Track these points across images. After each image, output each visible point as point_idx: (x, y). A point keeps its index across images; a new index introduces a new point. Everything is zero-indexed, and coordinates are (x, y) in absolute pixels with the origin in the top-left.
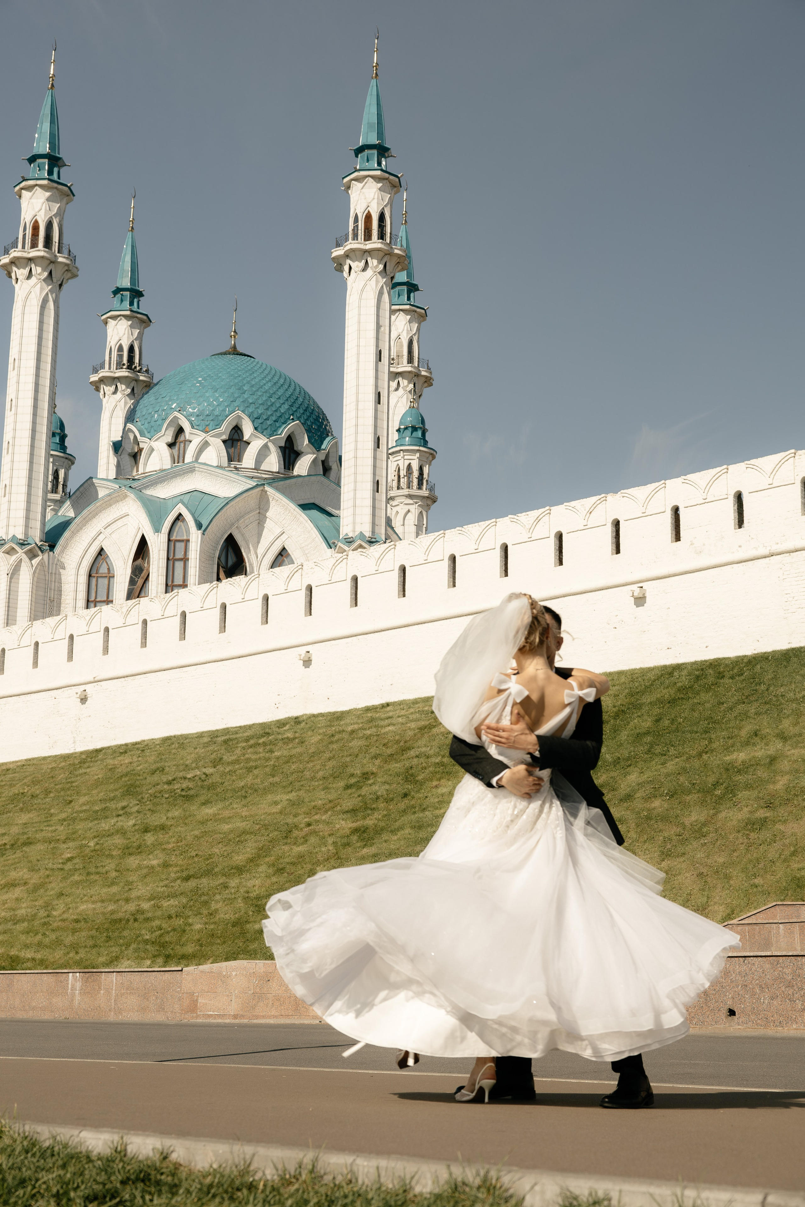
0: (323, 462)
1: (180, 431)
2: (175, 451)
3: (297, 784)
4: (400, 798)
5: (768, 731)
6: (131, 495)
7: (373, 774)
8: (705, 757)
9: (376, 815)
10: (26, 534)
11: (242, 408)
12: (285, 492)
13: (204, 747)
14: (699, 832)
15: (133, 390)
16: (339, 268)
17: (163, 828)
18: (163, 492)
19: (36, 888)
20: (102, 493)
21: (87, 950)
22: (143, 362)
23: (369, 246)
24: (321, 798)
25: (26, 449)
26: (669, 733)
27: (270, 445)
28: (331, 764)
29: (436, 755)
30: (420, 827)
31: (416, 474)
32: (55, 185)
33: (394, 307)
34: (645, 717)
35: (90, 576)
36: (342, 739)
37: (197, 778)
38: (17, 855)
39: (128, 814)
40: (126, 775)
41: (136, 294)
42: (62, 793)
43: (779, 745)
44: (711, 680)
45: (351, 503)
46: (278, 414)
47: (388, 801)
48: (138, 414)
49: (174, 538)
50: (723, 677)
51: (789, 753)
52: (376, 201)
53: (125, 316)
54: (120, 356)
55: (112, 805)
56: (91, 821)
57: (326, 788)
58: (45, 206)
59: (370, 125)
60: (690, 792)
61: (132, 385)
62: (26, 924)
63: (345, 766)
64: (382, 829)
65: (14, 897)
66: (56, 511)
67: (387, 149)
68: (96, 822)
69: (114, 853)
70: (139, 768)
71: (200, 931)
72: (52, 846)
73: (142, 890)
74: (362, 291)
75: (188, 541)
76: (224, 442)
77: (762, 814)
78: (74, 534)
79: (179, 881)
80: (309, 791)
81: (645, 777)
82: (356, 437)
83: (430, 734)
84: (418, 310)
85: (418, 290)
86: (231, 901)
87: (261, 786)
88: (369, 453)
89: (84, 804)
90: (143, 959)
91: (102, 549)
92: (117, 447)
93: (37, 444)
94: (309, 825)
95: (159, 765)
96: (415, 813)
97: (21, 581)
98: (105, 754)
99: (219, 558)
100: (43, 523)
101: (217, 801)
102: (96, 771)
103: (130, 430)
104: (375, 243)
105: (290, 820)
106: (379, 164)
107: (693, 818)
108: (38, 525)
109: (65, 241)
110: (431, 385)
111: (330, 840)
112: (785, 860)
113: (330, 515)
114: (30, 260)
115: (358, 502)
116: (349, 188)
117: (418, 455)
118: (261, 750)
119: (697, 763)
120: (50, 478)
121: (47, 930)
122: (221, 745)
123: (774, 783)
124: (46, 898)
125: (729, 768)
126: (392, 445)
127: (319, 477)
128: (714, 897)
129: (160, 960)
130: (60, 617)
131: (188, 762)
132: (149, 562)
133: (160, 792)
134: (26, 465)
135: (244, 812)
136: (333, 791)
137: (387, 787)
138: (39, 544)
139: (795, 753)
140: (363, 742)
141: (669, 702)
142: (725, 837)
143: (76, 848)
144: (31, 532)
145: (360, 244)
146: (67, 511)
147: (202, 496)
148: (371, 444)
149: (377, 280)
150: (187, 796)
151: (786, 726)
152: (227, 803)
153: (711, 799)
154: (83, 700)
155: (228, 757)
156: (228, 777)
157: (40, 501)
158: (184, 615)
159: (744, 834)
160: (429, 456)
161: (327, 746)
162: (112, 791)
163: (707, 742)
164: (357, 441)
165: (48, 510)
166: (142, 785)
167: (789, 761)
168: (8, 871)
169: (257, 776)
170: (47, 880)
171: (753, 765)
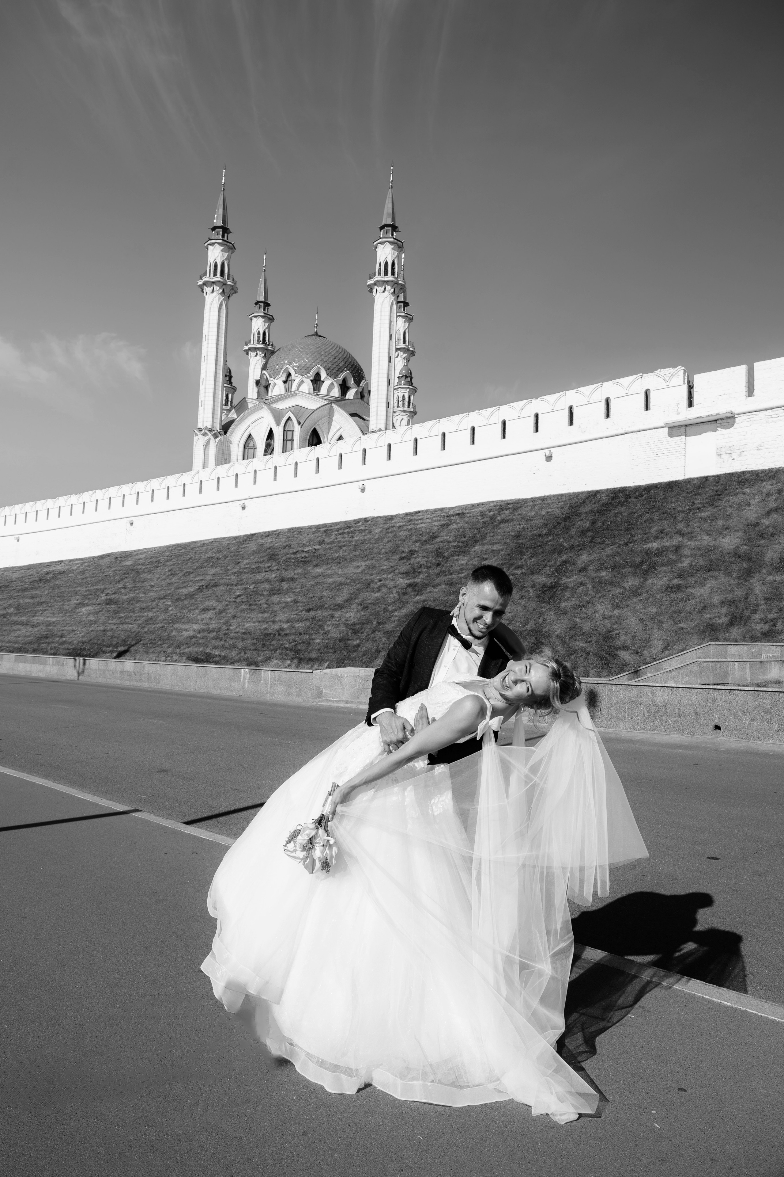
0: (361, 393)
1: (289, 375)
2: (287, 385)
3: (370, 556)
4: (435, 566)
5: (669, 530)
6: (265, 407)
7: (416, 551)
8: (630, 545)
9: (421, 576)
10: (212, 426)
11: (320, 364)
12: (341, 407)
13: (313, 534)
14: (636, 592)
15: (265, 354)
16: (371, 291)
17: (292, 579)
18: (281, 406)
19: (220, 612)
20: (250, 406)
21: (251, 652)
22: (270, 340)
23: (387, 279)
24: (386, 565)
25: (212, 382)
26: (603, 530)
27: (335, 383)
28: (389, 545)
29: (454, 541)
30: (451, 584)
31: (407, 400)
32: (226, 243)
33: (398, 314)
34: (585, 521)
35: (245, 448)
36: (394, 531)
37: (310, 551)
38: (209, 592)
39: (272, 571)
40: (269, 548)
41: (267, 305)
42: (234, 558)
43: (680, 539)
45: (375, 413)
46: (339, 367)
47: (428, 568)
48: (268, 366)
49: (286, 429)
50: (630, 498)
51: (687, 544)
52: (390, 255)
53: (261, 316)
54: (259, 337)
55: (262, 565)
56: (251, 574)
57: (387, 559)
58: (221, 254)
59: (388, 214)
60: (625, 567)
61: (265, 352)
62: (215, 634)
63: (398, 546)
64: (427, 584)
65: (208, 617)
66: (227, 415)
67: (397, 227)
68: (253, 575)
69: (265, 593)
70: (277, 545)
71: (319, 644)
72: (229, 587)
73: (282, 616)
74: (383, 303)
75: (293, 431)
76: (312, 381)
77: (676, 581)
78: (236, 426)
79: (304, 612)
80: (378, 561)
81: (592, 558)
82: (378, 379)
83: (448, 529)
84: (409, 316)
85: (409, 305)
86: (337, 626)
87: (348, 557)
88: (385, 388)
89: (246, 564)
90: (285, 659)
91: (250, 435)
92: (258, 383)
93: (217, 380)
94: (380, 581)
95: (287, 543)
96: (446, 575)
97: (210, 449)
98: (257, 536)
99: (309, 440)
100: (221, 421)
101: (323, 564)
102: (252, 546)
103: (264, 374)
104: (390, 277)
105: (368, 578)
106: (393, 235)
107: (630, 584)
108: (219, 421)
109: (231, 273)
110: (414, 355)
111: (395, 591)
112: (699, 612)
113: (364, 419)
114: (213, 283)
115: (379, 413)
116: (376, 248)
117: (408, 390)
118: (346, 536)
119: (625, 549)
120: (224, 398)
121: (227, 638)
122: (323, 533)
123: (681, 562)
124: (226, 618)
125: (648, 553)
126: (396, 384)
127: (359, 400)
128: (654, 635)
129: (296, 661)
130: (230, 464)
131: (304, 542)
132: (274, 442)
133: (290, 559)
134: (212, 390)
135: (340, 572)
136: (393, 561)
137: (426, 559)
138: (219, 431)
139: (692, 544)
140: (407, 533)
141: (598, 512)
142: (654, 596)
143: (243, 589)
144: (215, 425)
145: (382, 278)
146: (233, 415)
147: (301, 408)
148: (386, 383)
149: (390, 298)
150: (305, 561)
151: (681, 527)
152: (329, 566)
153: (640, 572)
154: (244, 508)
155: (327, 540)
156: (328, 551)
157: (219, 409)
158: (296, 464)
159: (666, 594)
160: (414, 391)
161: (385, 535)
162: (262, 557)
163: (629, 536)
164: (379, 381)
165: (223, 414)
166: (279, 554)
167: (689, 549)
168: (204, 601)
169: (346, 551)
170: (226, 608)
171: (664, 551)
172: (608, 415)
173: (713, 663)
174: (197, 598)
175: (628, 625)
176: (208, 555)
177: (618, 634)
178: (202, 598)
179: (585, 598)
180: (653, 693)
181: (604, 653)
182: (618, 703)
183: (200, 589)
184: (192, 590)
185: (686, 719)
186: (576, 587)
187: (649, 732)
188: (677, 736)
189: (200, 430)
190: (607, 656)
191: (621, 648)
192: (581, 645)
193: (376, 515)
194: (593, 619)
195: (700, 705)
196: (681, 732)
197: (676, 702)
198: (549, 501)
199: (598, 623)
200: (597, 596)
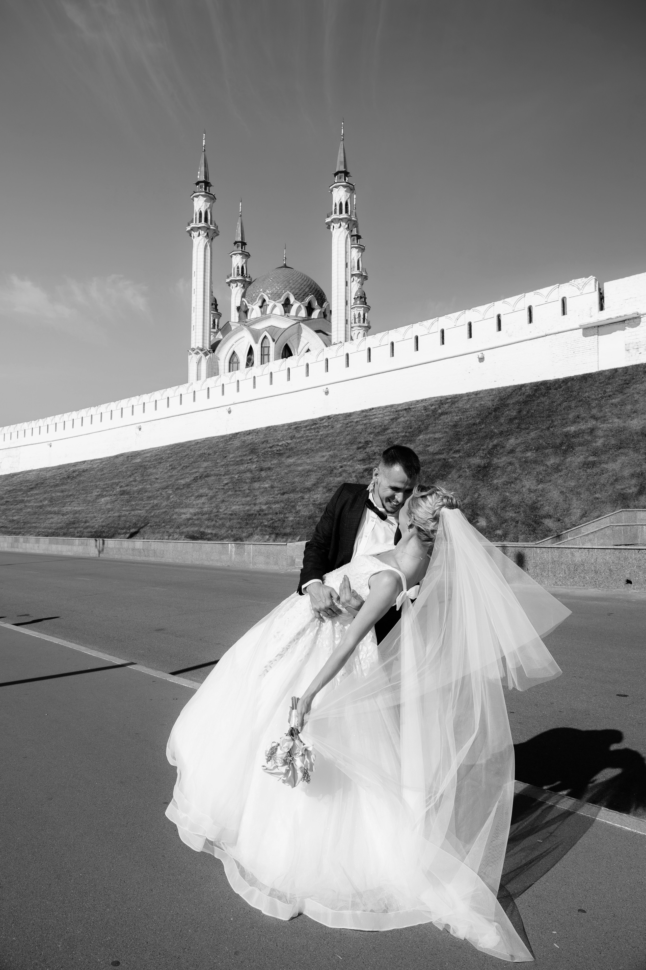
0: (323, 313)
1: (264, 301)
2: (262, 309)
3: (333, 447)
5: (585, 415)
6: (245, 328)
7: (370, 441)
8: (551, 429)
10: (203, 346)
11: (289, 290)
12: (308, 325)
13: (286, 431)
14: (557, 469)
15: (244, 285)
16: (329, 227)
17: (269, 469)
18: (258, 327)
19: (212, 498)
20: (233, 328)
21: (237, 529)
22: (248, 273)
23: (342, 216)
24: (346, 454)
25: (201, 310)
26: (528, 418)
27: (302, 306)
28: (349, 437)
29: (402, 432)
31: (362, 317)
32: (208, 194)
33: (352, 246)
34: (512, 410)
35: (230, 363)
36: (353, 425)
37: (284, 445)
38: (202, 482)
39: (253, 463)
40: (251, 444)
41: (244, 244)
42: (222, 453)
43: (594, 423)
44: (544, 391)
45: (336, 329)
46: (305, 292)
48: (247, 294)
49: (263, 346)
50: (550, 389)
51: (600, 426)
52: (344, 196)
53: (239, 254)
54: (238, 271)
55: (245, 458)
56: (236, 466)
57: (347, 449)
58: (204, 204)
59: (341, 162)
60: (547, 448)
61: (243, 283)
62: (207, 516)
63: (355, 438)
65: (201, 502)
66: (215, 336)
67: (348, 173)
68: (238, 466)
69: (247, 481)
70: (256, 441)
71: (292, 521)
72: (218, 477)
73: (262, 499)
74: (339, 237)
75: (269, 347)
76: (283, 305)
77: (591, 459)
78: (223, 345)
79: (279, 495)
80: (339, 451)
81: (518, 441)
82: (338, 301)
83: (397, 422)
84: (361, 247)
85: (361, 238)
86: (307, 506)
87: (315, 449)
88: (343, 308)
89: (232, 458)
90: (265, 535)
91: (234, 352)
92: (238, 309)
93: (205, 308)
94: (341, 467)
95: (265, 439)
97: (202, 365)
98: (240, 434)
99: (282, 354)
100: (210, 341)
101: (294, 456)
102: (237, 443)
103: (244, 301)
104: (344, 215)
105: (331, 465)
106: (345, 180)
107: (552, 462)
108: (208, 342)
109: (213, 219)
110: (367, 279)
111: (354, 475)
112: (612, 484)
113: (327, 335)
114: (199, 228)
115: (339, 329)
116: (332, 191)
117: (363, 309)
118: (313, 431)
119: (547, 433)
120: (212, 323)
121: (218, 519)
122: (294, 430)
123: (595, 442)
124: (216, 503)
125: (567, 435)
126: (352, 304)
127: (322, 319)
128: (573, 505)
129: (273, 536)
130: (218, 376)
131: (279, 438)
132: (253, 356)
133: (267, 452)
134: (202, 317)
135: (308, 461)
136: (351, 450)
137: (379, 448)
138: (209, 350)
139: (605, 426)
140: (363, 427)
141: (523, 403)
142: (572, 472)
143: (229, 478)
144: (205, 345)
145: (337, 216)
146: (220, 336)
147: (274, 328)
148: (344, 304)
149: (345, 233)
150: (280, 454)
151: (595, 412)
152: (299, 457)
153: (560, 451)
154: (230, 412)
155: (297, 435)
156: (299, 444)
157: (208, 332)
158: (271, 373)
159: (583, 470)
160: (367, 309)
161: (345, 429)
162: (244, 452)
163: (550, 422)
164: (338, 303)
165: (212, 336)
166: (258, 449)
167: (602, 431)
168: (199, 489)
169: (312, 444)
170: (216, 494)
171: (581, 433)
172: (530, 321)
173: (624, 527)
174: (193, 487)
175: (551, 497)
176: (201, 452)
177: (543, 505)
178: (197, 487)
179: (513, 475)
180: (572, 554)
181: (530, 522)
182: (543, 563)
183: (195, 480)
184: (188, 481)
185: (601, 575)
186: (506, 466)
187: (570, 587)
188: (594, 590)
189: (193, 350)
190: (533, 523)
191: (545, 517)
192: (511, 515)
193: (337, 413)
194: (521, 493)
195: (613, 563)
196: (598, 586)
197: (593, 561)
198: (481, 395)
199: (525, 497)
200: (524, 473)
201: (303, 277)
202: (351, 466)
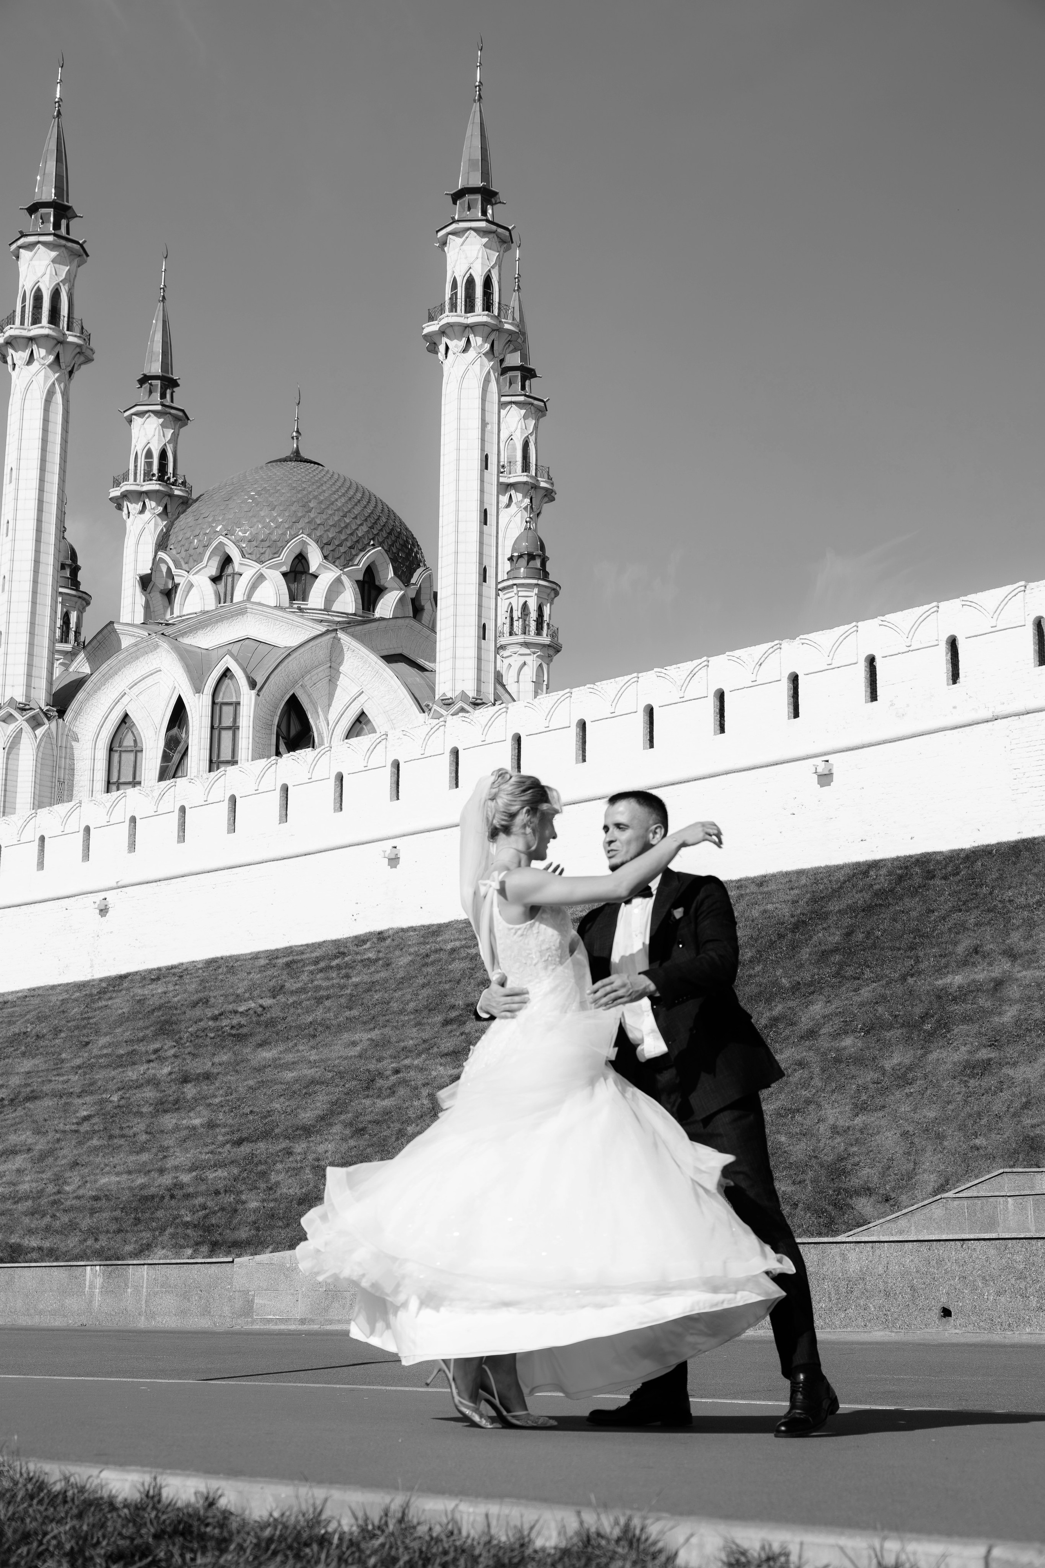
0: (413, 600)
1: (227, 561)
2: (221, 587)
3: (381, 1020)
5: (991, 946)
6: (164, 645)
8: (910, 980)
10: (28, 696)
11: (307, 531)
12: (362, 639)
13: (260, 971)
14: (903, 1077)
15: (165, 508)
16: (433, 348)
17: (207, 1077)
18: (205, 640)
19: (43, 1157)
20: (126, 642)
21: (110, 1236)
22: (179, 471)
23: (472, 319)
24: (412, 1036)
25: (27, 586)
26: (864, 950)
27: (344, 578)
28: (425, 992)
31: (533, 615)
32: (63, 242)
33: (504, 399)
34: (833, 930)
35: (111, 750)
36: (440, 960)
37: (251, 1012)
38: (17, 1114)
39: (162, 1060)
40: (159, 1008)
41: (169, 383)
42: (76, 1033)
43: (1007, 966)
44: (918, 880)
45: (449, 654)
46: (355, 539)
48: (172, 539)
49: (219, 700)
50: (933, 877)
51: (1019, 975)
52: (479, 261)
53: (155, 413)
54: (149, 465)
55: (141, 1048)
56: (114, 1069)
57: (418, 1024)
58: (51, 269)
59: (471, 162)
60: (891, 1027)
61: (165, 501)
62: (29, 1203)
63: (443, 995)
65: (14, 1168)
66: (66, 666)
67: (494, 194)
68: (120, 1070)
69: (144, 1110)
70: (176, 999)
71: (255, 1211)
72: (63, 1101)
73: (180, 1158)
74: (463, 378)
75: (238, 704)
76: (285, 575)
77: (984, 1054)
78: (90, 695)
79: (228, 1146)
80: (396, 1028)
81: (832, 1008)
82: (456, 568)
84: (536, 402)
85: (535, 376)
87: (334, 1022)
89: (104, 1047)
91: (126, 715)
92: (145, 582)
93: (41, 579)
94: (397, 1072)
95: (201, 995)
97: (21, 757)
98: (132, 981)
99: (279, 726)
100: (50, 682)
101: (277, 1041)
102: (120, 1004)
103: (162, 560)
104: (479, 316)
105: (372, 1067)
106: (484, 213)
107: (895, 1061)
108: (43, 684)
109: (77, 315)
112: (1015, 1115)
113: (422, 669)
114: (31, 339)
115: (459, 652)
116: (444, 243)
117: (536, 590)
118: (334, 975)
119: (899, 989)
120: (59, 623)
121: (58, 1210)
122: (283, 969)
123: (1000, 1014)
124: (56, 1169)
125: (941, 996)
126: (502, 577)
127: (407, 620)
128: (924, 1163)
129: (205, 1249)
130: (72, 804)
131: (239, 991)
132: (187, 732)
133: (204, 1030)
135: (313, 1056)
136: (428, 1028)
138: (45, 708)
139: (1027, 975)
141: (863, 910)
142: (936, 1085)
143: (95, 1103)
144: (34, 694)
145: (459, 317)
146: (81, 666)
147: (257, 644)
148: (475, 577)
149: (482, 364)
150: (239, 1036)
151: (1016, 940)
152: (291, 1044)
153: (919, 1035)
154: (103, 911)
155: (291, 985)
156: (292, 1010)
157: (45, 653)
158: (233, 800)
159: (961, 1081)
160: (551, 592)
161: (420, 970)
162: (141, 1029)
163: (912, 962)
164: (456, 573)
165: (56, 664)
166: (181, 1021)
167: (1020, 986)
168: (6, 1134)
169: (329, 1009)
170: (57, 1146)
171: (972, 991)
172: (955, 676)
175: (878, 1145)
176: (14, 1029)
177: (857, 1164)
179: (804, 1093)
185: (896, 1300)
188: (882, 1333)
191: (857, 1193)
193: (405, 925)
195: (917, 1272)
196: (890, 1325)
197: (881, 1270)
198: (773, 887)
199: (821, 1145)
200: (828, 1089)
201: (351, 493)
202: (421, 1070)
